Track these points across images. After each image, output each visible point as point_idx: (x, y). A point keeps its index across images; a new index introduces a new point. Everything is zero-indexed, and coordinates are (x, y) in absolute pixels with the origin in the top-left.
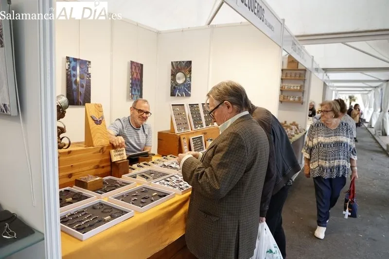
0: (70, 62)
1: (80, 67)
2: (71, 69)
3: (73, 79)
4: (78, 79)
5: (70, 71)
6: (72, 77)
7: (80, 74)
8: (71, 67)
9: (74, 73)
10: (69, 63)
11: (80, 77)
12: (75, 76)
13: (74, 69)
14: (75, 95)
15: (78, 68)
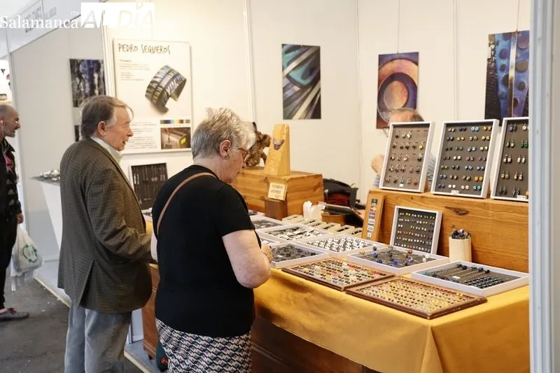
0: (496, 44)
1: (518, 48)
2: (497, 58)
3: (501, 75)
4: (512, 73)
5: (495, 62)
6: (499, 72)
7: (516, 64)
8: (498, 53)
9: (504, 62)
10: (493, 46)
11: (516, 69)
12: (505, 68)
13: (505, 54)
14: (502, 106)
15: (513, 52)
